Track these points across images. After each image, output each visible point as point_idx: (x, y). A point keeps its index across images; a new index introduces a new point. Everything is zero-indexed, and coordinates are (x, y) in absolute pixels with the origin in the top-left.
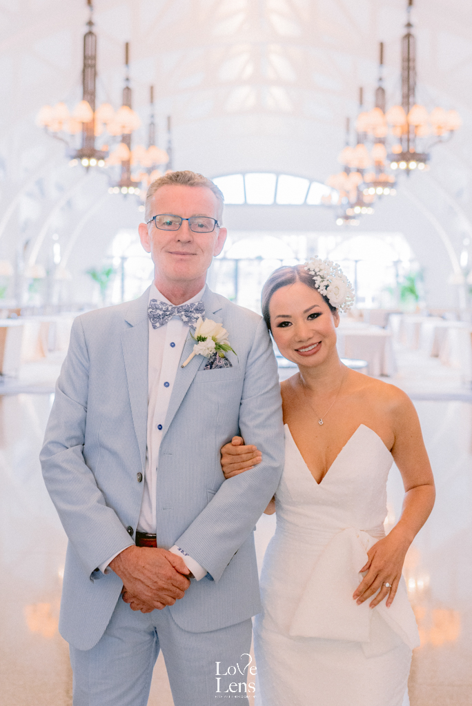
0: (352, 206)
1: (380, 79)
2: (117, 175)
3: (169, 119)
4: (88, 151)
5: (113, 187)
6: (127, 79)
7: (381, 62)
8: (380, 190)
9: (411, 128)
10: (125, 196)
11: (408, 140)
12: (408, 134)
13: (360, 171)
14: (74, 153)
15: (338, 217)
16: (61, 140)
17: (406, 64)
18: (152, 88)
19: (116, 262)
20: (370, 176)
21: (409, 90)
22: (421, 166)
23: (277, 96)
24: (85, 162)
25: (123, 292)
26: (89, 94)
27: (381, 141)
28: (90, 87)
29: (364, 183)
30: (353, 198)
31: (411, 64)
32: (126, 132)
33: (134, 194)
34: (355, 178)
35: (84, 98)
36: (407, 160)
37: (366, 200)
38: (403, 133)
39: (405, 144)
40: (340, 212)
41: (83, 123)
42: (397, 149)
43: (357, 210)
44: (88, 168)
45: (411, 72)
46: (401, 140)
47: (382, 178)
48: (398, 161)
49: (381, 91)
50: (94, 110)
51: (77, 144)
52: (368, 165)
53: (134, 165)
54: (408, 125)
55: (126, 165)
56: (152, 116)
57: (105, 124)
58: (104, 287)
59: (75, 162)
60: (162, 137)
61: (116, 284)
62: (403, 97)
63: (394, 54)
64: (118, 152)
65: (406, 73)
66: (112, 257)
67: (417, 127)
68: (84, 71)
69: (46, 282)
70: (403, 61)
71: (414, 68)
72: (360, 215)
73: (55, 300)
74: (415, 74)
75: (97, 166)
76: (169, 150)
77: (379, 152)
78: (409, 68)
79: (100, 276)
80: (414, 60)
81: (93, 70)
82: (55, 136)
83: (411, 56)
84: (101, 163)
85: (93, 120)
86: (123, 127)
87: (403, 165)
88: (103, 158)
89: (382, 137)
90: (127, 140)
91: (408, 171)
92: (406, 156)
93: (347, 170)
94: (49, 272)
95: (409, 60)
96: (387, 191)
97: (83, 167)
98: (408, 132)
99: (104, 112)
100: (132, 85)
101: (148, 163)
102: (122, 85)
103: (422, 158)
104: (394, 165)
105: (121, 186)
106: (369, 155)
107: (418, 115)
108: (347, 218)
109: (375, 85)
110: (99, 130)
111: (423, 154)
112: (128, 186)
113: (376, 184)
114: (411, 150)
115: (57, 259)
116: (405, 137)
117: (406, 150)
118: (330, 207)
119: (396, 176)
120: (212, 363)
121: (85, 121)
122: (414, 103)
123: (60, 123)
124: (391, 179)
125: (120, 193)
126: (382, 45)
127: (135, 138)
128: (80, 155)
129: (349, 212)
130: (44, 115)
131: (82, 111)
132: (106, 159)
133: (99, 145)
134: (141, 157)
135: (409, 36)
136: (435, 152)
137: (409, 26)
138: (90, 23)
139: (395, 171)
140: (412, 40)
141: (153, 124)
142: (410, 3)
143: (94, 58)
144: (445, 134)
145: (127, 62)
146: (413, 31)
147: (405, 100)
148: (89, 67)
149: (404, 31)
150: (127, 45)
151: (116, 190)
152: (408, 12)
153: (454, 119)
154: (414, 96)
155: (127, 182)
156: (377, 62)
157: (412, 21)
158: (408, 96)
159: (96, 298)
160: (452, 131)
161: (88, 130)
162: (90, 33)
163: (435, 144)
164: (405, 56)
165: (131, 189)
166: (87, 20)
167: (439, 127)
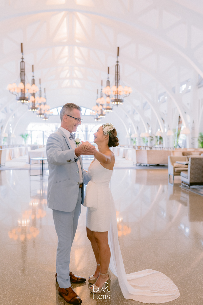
0: (99, 116)
1: (108, 78)
2: (31, 106)
3: (45, 89)
4: (23, 98)
6: (33, 76)
7: (109, 73)
8: (108, 111)
9: (118, 92)
10: (34, 112)
11: (117, 96)
12: (117, 94)
13: (102, 105)
14: (18, 98)
15: (95, 119)
16: (14, 94)
17: (116, 73)
18: (40, 79)
19: (29, 132)
20: (105, 107)
21: (117, 81)
22: (121, 103)
23: (77, 83)
24: (22, 101)
25: (31, 142)
26: (23, 81)
27: (109, 96)
28: (23, 79)
29: (104, 109)
30: (100, 113)
31: (118, 73)
34: (100, 107)
35: (21, 82)
36: (117, 102)
37: (104, 113)
39: (116, 97)
40: (96, 117)
41: (21, 89)
42: (114, 98)
43: (101, 116)
44: (23, 103)
45: (118, 76)
46: (115, 96)
47: (108, 107)
48: (114, 102)
49: (108, 82)
50: (25, 85)
51: (19, 95)
52: (105, 103)
53: (36, 103)
55: (34, 103)
56: (40, 88)
57: (28, 89)
58: (26, 140)
59: (19, 101)
60: (43, 94)
61: (29, 139)
64: (32, 98)
65: (116, 76)
66: (28, 131)
67: (120, 91)
68: (21, 74)
69: (8, 138)
72: (102, 118)
73: (11, 144)
74: (119, 76)
77: (108, 99)
79: (24, 136)
81: (24, 73)
82: (12, 93)
84: (27, 102)
85: (24, 88)
86: (34, 91)
87: (116, 103)
88: (27, 100)
89: (110, 94)
90: (33, 95)
91: (117, 105)
92: (117, 100)
93: (97, 105)
94: (9, 135)
95: (117, 72)
96: (110, 111)
98: (117, 93)
99: (28, 86)
100: (35, 78)
101: (40, 102)
102: (32, 78)
103: (121, 101)
106: (105, 100)
107: (120, 88)
108: (97, 119)
109: (107, 80)
110: (26, 91)
111: (121, 100)
112: (34, 109)
113: (107, 109)
114: (118, 98)
115: (11, 132)
116: (116, 95)
117: (116, 99)
118: (93, 116)
121: (22, 88)
122: (119, 85)
123: (14, 89)
126: (109, 68)
127: (36, 95)
128: (21, 99)
129: (99, 117)
130: (9, 87)
131: (21, 86)
132: (29, 101)
133: (26, 96)
134: (38, 100)
135: (117, 65)
136: (125, 99)
137: (118, 62)
138: (22, 58)
139: (114, 104)
140: (118, 66)
141: (40, 90)
142: (118, 55)
143: (24, 69)
144: (128, 94)
145: (33, 71)
146: (119, 63)
147: (116, 84)
148: (22, 72)
149: (116, 64)
150: (33, 66)
151: (31, 110)
152: (117, 58)
153: (130, 90)
154: (119, 83)
155: (34, 108)
156: (107, 73)
157: (119, 61)
158: (117, 83)
159: (23, 143)
160: (130, 93)
161: (23, 91)
162: (23, 61)
163: (125, 97)
164: (116, 71)
165: (35, 110)
166: (21, 57)
167: (126, 92)
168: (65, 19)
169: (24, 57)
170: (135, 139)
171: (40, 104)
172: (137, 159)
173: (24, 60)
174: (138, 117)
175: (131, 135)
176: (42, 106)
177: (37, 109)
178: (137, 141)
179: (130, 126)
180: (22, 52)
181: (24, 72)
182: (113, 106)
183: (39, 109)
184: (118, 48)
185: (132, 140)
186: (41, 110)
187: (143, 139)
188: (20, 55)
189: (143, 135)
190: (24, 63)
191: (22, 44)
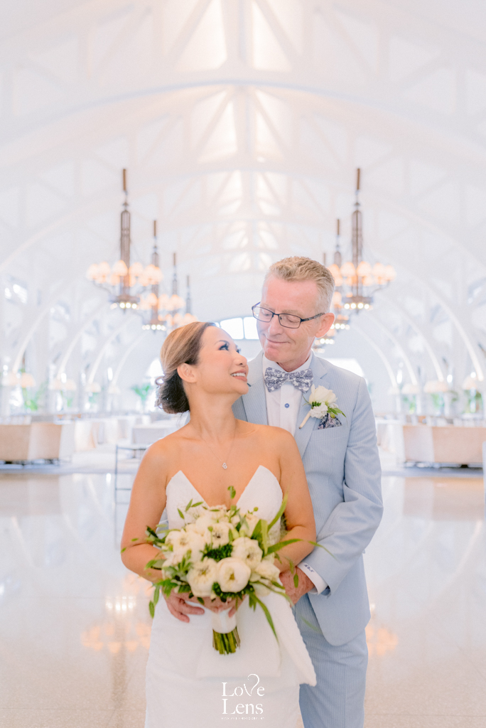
1: (338, 246)
2: (148, 316)
3: (188, 278)
4: (124, 298)
5: (146, 325)
6: (155, 247)
7: (338, 233)
8: (338, 326)
9: (360, 279)
10: (155, 331)
11: (357, 288)
14: (113, 298)
16: (105, 289)
17: (355, 232)
18: (174, 255)
19: (153, 382)
21: (357, 250)
22: (367, 306)
23: (265, 261)
24: (122, 305)
26: (125, 256)
31: (359, 233)
32: (153, 283)
33: (161, 330)
35: (121, 259)
36: (357, 302)
38: (354, 283)
39: (355, 291)
41: (121, 277)
42: (349, 294)
43: (322, 341)
44: (124, 310)
45: (359, 239)
46: (352, 288)
47: (339, 317)
48: (350, 303)
49: (338, 254)
50: (128, 267)
51: (117, 291)
53: (161, 309)
54: (357, 277)
55: (155, 309)
56: (175, 275)
57: (137, 277)
58: (144, 400)
59: (115, 305)
62: (353, 256)
63: (347, 227)
64: (148, 300)
65: (355, 238)
66: (150, 378)
67: (363, 277)
68: (121, 239)
69: (102, 395)
70: (353, 230)
71: (361, 235)
72: (324, 345)
73: (108, 408)
74: (362, 239)
75: (131, 308)
76: (188, 300)
77: (337, 297)
78: (357, 235)
79: (141, 391)
80: (361, 230)
81: (128, 238)
82: (100, 286)
83: (359, 227)
84: (134, 306)
85: (128, 275)
87: (353, 306)
88: (134, 302)
89: (339, 286)
90: (155, 289)
91: (357, 311)
92: (357, 299)
94: (104, 388)
95: (357, 230)
96: (343, 326)
97: (121, 309)
98: (357, 282)
99: (136, 268)
101: (170, 307)
102: (152, 251)
103: (368, 300)
104: (347, 306)
105: (151, 324)
107: (364, 269)
109: (335, 250)
110: (133, 282)
111: (368, 297)
112: (156, 324)
114: (359, 293)
115: (110, 378)
116: (355, 285)
117: (355, 295)
119: (350, 316)
120: (324, 423)
121: (122, 275)
123: (104, 277)
124: (346, 318)
125: (151, 329)
126: (338, 221)
127: (161, 289)
128: (119, 300)
130: (93, 271)
131: (120, 267)
132: (138, 303)
133: (132, 293)
134: (166, 303)
135: (357, 212)
136: (377, 297)
137: (357, 204)
138: (126, 204)
139: (348, 310)
140: (359, 215)
141: (175, 280)
142: (358, 188)
143: (129, 229)
144: (384, 283)
145: (155, 235)
146: (360, 209)
147: (355, 258)
148: (125, 236)
149: (353, 209)
150: (155, 222)
151: (148, 327)
152: (357, 195)
153: (390, 272)
154: (361, 255)
155: (155, 321)
156: (335, 233)
157: (360, 201)
158: (357, 256)
159: (139, 407)
160: (389, 281)
161: (124, 282)
162: (126, 211)
163: (376, 290)
164: (355, 226)
165: (159, 327)
166: (123, 201)
167: (380, 278)
168: (230, 109)
169: (129, 201)
170: (414, 397)
172: (407, 450)
173: (129, 209)
175: (401, 387)
177: (162, 323)
178: (418, 402)
179: (401, 365)
180: (125, 188)
181: (128, 236)
183: (169, 324)
184: (359, 170)
185: (405, 399)
187: (434, 397)
188: (121, 197)
189: (431, 387)
190: (128, 215)
191: (124, 171)
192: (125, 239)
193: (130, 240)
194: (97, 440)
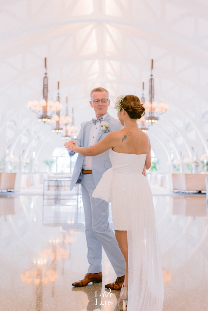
1: (143, 94)
3: (73, 109)
4: (45, 116)
5: (53, 130)
6: (58, 94)
7: (143, 89)
9: (153, 109)
10: (58, 133)
14: (40, 117)
16: (36, 112)
17: (151, 88)
18: (67, 98)
19: (55, 159)
21: (152, 96)
22: (156, 121)
24: (44, 120)
26: (45, 97)
28: (46, 95)
31: (153, 88)
32: (58, 110)
35: (43, 98)
36: (152, 119)
38: (150, 110)
41: (43, 107)
42: (148, 116)
44: (45, 122)
45: (153, 91)
46: (149, 113)
47: (144, 127)
48: (148, 120)
49: (143, 98)
50: (47, 102)
51: (41, 113)
53: (60, 123)
54: (152, 108)
55: (58, 122)
56: (67, 107)
57: (51, 107)
58: (50, 168)
59: (40, 120)
61: (54, 166)
62: (150, 98)
63: (147, 86)
64: (55, 118)
65: (151, 91)
66: (53, 157)
67: (154, 108)
68: (44, 90)
70: (150, 87)
71: (154, 89)
74: (154, 91)
76: (73, 119)
78: (152, 90)
79: (49, 163)
80: (154, 87)
84: (49, 120)
85: (47, 106)
86: (57, 108)
87: (150, 121)
88: (49, 118)
90: (58, 114)
91: (152, 123)
94: (31, 161)
95: (152, 87)
96: (145, 131)
97: (43, 122)
98: (152, 110)
99: (50, 103)
100: (60, 96)
101: (65, 122)
102: (57, 96)
103: (156, 119)
104: (147, 121)
105: (56, 130)
107: (155, 104)
109: (142, 96)
110: (48, 109)
111: (157, 117)
112: (58, 130)
114: (153, 115)
115: (34, 157)
116: (151, 112)
117: (151, 115)
121: (44, 106)
122: (154, 101)
123: (35, 106)
124: (147, 127)
125: (56, 132)
126: (143, 83)
127: (61, 113)
128: (42, 117)
130: (30, 104)
131: (43, 102)
132: (51, 119)
133: (48, 114)
134: (63, 120)
135: (151, 79)
136: (161, 117)
138: (46, 74)
140: (153, 80)
141: (67, 110)
142: (152, 68)
143: (47, 85)
144: (164, 111)
145: (58, 88)
146: (153, 77)
147: (151, 100)
148: (45, 88)
149: (150, 77)
150: (58, 82)
151: (55, 131)
152: (152, 71)
153: (166, 106)
154: (154, 98)
155: (58, 128)
156: (142, 89)
157: (153, 74)
158: (152, 98)
159: (48, 171)
160: (166, 110)
161: (45, 109)
162: (46, 77)
163: (160, 114)
164: (151, 85)
165: (60, 131)
166: (45, 72)
167: (162, 108)
168: (94, 32)
169: (48, 72)
170: (179, 166)
171: (66, 125)
172: (174, 185)
173: (47, 76)
174: (180, 140)
175: (173, 161)
176: (69, 128)
177: (61, 129)
178: (181, 168)
179: (173, 151)
180: (46, 66)
181: (47, 88)
182: (149, 126)
183: (64, 130)
184: (152, 60)
185: (175, 167)
186: (67, 131)
187: (188, 165)
188: (44, 71)
189: (186, 160)
190: (47, 78)
191: (46, 59)
192: (45, 89)
193: (47, 91)
194: (30, 184)
